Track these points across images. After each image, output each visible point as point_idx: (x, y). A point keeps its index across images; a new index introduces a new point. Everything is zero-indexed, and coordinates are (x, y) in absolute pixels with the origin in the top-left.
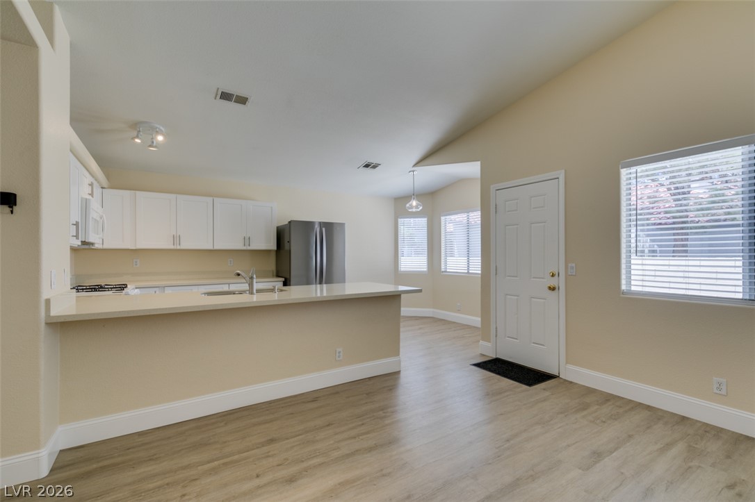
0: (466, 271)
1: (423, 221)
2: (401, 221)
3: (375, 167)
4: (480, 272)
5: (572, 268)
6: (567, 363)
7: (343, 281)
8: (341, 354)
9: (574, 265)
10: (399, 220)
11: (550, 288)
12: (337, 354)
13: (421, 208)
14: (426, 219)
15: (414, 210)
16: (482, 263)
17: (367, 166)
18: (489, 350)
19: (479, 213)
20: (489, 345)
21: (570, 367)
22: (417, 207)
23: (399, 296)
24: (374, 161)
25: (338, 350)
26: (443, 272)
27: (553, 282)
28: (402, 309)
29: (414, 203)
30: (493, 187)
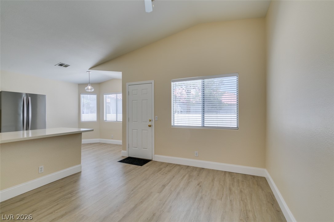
0: (116, 120)
1: (95, 97)
2: (82, 96)
3: (66, 66)
4: (122, 120)
5: (157, 118)
6: (155, 154)
7: (44, 127)
8: (43, 169)
9: (157, 117)
10: (81, 95)
11: (149, 126)
12: (40, 170)
13: (93, 90)
14: (96, 96)
15: (89, 91)
16: (123, 116)
17: (61, 65)
18: (125, 154)
19: (121, 94)
20: (126, 152)
21: (156, 155)
22: (91, 89)
23: (81, 133)
24: (66, 63)
25: (40, 167)
26: (105, 121)
27: (150, 123)
28: (82, 140)
29: (90, 87)
30: (127, 84)
